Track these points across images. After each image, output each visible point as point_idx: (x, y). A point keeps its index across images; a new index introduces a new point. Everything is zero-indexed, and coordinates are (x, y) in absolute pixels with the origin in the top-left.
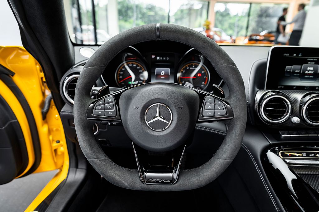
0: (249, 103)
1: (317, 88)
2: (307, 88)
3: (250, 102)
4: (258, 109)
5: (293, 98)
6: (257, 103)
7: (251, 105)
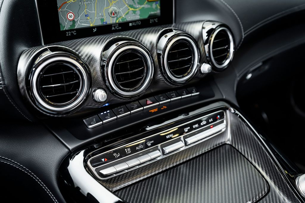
0: (4, 84)
1: (130, 24)
2: (114, 27)
3: (6, 83)
4: (26, 91)
5: (86, 56)
6: (22, 80)
7: (11, 88)
